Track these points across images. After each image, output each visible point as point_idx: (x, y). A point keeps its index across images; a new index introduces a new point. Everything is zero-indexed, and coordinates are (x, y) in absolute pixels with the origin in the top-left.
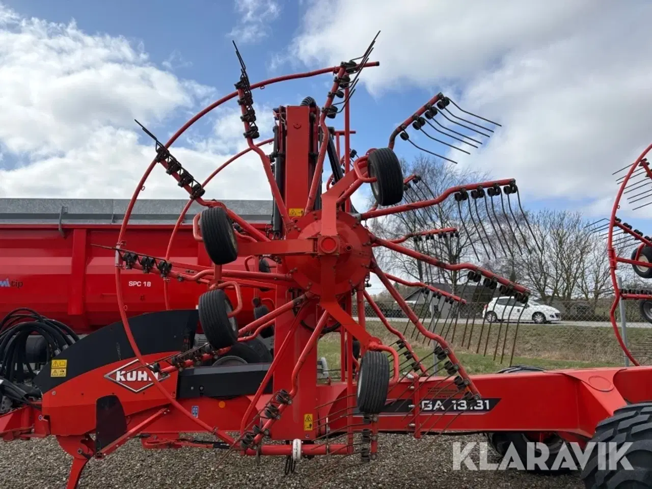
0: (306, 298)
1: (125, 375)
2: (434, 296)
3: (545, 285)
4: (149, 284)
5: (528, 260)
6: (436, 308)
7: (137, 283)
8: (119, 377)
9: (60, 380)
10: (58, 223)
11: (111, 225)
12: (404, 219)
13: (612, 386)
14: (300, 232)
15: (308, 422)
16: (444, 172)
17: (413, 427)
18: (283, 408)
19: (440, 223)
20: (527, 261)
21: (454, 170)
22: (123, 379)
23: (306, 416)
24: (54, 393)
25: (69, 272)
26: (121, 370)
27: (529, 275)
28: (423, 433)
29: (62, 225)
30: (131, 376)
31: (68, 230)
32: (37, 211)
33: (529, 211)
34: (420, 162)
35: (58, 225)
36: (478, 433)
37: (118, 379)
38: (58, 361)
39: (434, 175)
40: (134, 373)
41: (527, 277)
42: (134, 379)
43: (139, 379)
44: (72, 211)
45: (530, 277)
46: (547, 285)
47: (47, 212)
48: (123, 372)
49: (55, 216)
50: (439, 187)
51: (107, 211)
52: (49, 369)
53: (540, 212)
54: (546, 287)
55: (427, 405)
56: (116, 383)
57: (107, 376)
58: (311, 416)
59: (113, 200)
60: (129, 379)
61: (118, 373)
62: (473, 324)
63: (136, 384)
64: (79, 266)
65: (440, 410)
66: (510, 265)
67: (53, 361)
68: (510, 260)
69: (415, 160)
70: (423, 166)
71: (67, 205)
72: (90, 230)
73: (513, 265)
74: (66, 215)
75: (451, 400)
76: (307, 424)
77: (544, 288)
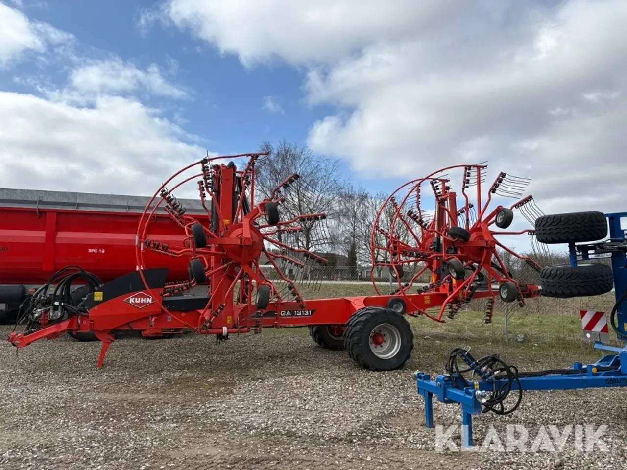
0: (233, 263)
1: (134, 300)
2: (289, 262)
3: (378, 254)
4: (103, 251)
5: (366, 232)
6: (291, 271)
7: (94, 250)
8: (131, 300)
9: (98, 302)
10: (36, 208)
11: (75, 210)
12: (267, 195)
13: (362, 303)
14: (231, 233)
15: (229, 320)
16: (303, 157)
17: (276, 323)
18: (220, 312)
19: (298, 200)
20: (365, 234)
21: (311, 156)
22: (133, 302)
23: (228, 317)
24: (96, 308)
25: (43, 241)
26: (132, 297)
27: (366, 245)
28: (281, 327)
29: (39, 209)
30: (138, 300)
31: (42, 213)
32: (19, 198)
33: (368, 193)
34: (283, 146)
35: (36, 209)
36: (306, 326)
37: (130, 302)
38: (98, 293)
39: (294, 158)
40: (139, 299)
41: (365, 247)
42: (139, 302)
43: (142, 302)
44: (45, 199)
45: (367, 246)
46: (380, 254)
47: (26, 199)
48: (133, 299)
49: (34, 202)
50: (298, 170)
51: (72, 201)
52: (93, 296)
53: (377, 195)
54: (379, 256)
55: (283, 313)
56: (129, 303)
57: (125, 300)
58: (230, 317)
59: (77, 193)
60: (136, 302)
61: (131, 299)
62: (317, 283)
63: (140, 304)
64: (51, 237)
65: (289, 315)
66: (351, 236)
67: (95, 293)
68: (352, 233)
69: (279, 144)
70: (285, 150)
71: (41, 195)
72: (60, 213)
73: (354, 236)
74: (41, 202)
75: (294, 311)
76: (229, 321)
77: (377, 257)
